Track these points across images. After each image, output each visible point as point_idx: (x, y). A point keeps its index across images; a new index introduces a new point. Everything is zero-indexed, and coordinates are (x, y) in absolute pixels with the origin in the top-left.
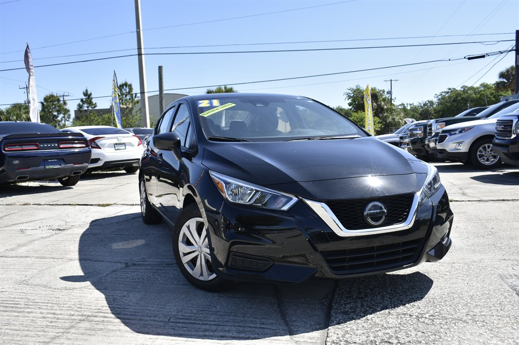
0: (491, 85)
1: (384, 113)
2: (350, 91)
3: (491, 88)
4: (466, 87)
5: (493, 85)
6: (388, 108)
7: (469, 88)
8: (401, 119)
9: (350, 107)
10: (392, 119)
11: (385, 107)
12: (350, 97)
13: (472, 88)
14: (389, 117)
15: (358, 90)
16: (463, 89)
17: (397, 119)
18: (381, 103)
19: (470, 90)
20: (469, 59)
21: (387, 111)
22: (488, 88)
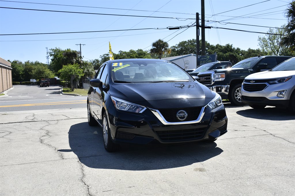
0: (136, 51)
1: (81, 66)
2: (51, 51)
3: (136, 53)
4: (122, 51)
5: (137, 51)
6: (83, 63)
7: (124, 52)
8: (93, 71)
9: (53, 62)
10: (87, 70)
11: (82, 62)
12: (51, 55)
13: (125, 53)
14: (85, 69)
15: (57, 50)
16: (120, 53)
17: (90, 70)
18: (79, 59)
19: (124, 54)
20: (170, 29)
21: (83, 65)
22: (134, 53)
